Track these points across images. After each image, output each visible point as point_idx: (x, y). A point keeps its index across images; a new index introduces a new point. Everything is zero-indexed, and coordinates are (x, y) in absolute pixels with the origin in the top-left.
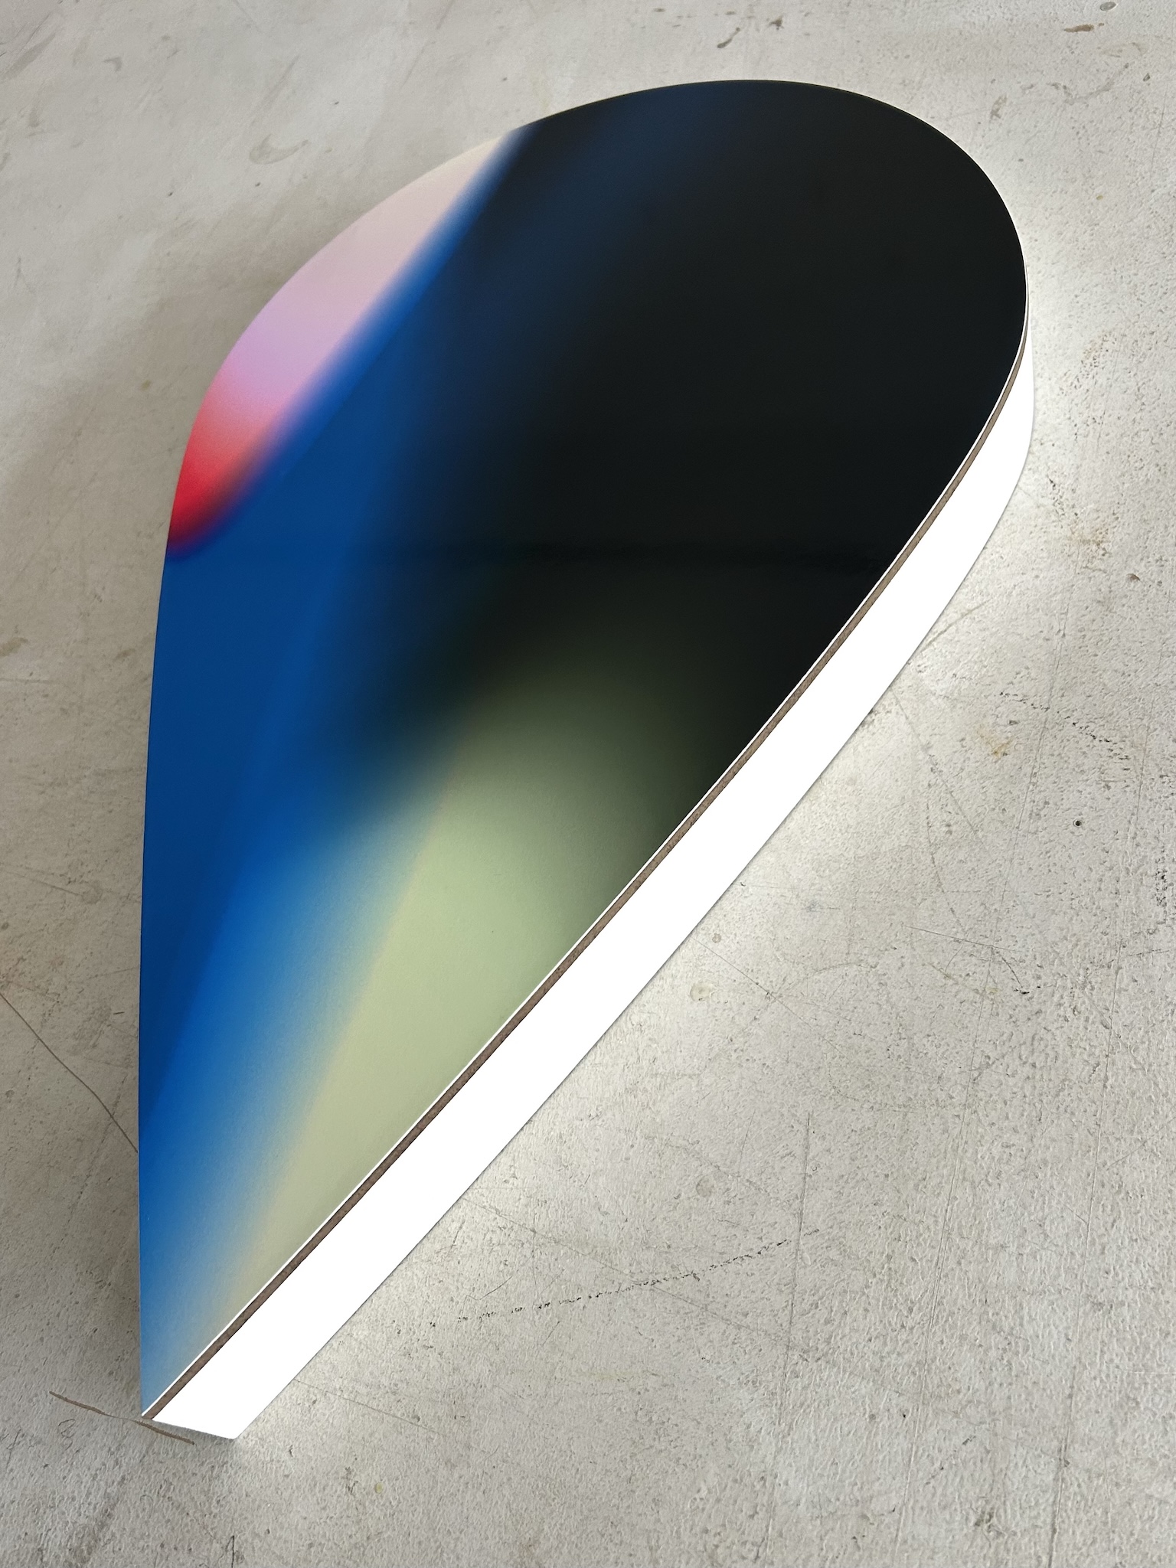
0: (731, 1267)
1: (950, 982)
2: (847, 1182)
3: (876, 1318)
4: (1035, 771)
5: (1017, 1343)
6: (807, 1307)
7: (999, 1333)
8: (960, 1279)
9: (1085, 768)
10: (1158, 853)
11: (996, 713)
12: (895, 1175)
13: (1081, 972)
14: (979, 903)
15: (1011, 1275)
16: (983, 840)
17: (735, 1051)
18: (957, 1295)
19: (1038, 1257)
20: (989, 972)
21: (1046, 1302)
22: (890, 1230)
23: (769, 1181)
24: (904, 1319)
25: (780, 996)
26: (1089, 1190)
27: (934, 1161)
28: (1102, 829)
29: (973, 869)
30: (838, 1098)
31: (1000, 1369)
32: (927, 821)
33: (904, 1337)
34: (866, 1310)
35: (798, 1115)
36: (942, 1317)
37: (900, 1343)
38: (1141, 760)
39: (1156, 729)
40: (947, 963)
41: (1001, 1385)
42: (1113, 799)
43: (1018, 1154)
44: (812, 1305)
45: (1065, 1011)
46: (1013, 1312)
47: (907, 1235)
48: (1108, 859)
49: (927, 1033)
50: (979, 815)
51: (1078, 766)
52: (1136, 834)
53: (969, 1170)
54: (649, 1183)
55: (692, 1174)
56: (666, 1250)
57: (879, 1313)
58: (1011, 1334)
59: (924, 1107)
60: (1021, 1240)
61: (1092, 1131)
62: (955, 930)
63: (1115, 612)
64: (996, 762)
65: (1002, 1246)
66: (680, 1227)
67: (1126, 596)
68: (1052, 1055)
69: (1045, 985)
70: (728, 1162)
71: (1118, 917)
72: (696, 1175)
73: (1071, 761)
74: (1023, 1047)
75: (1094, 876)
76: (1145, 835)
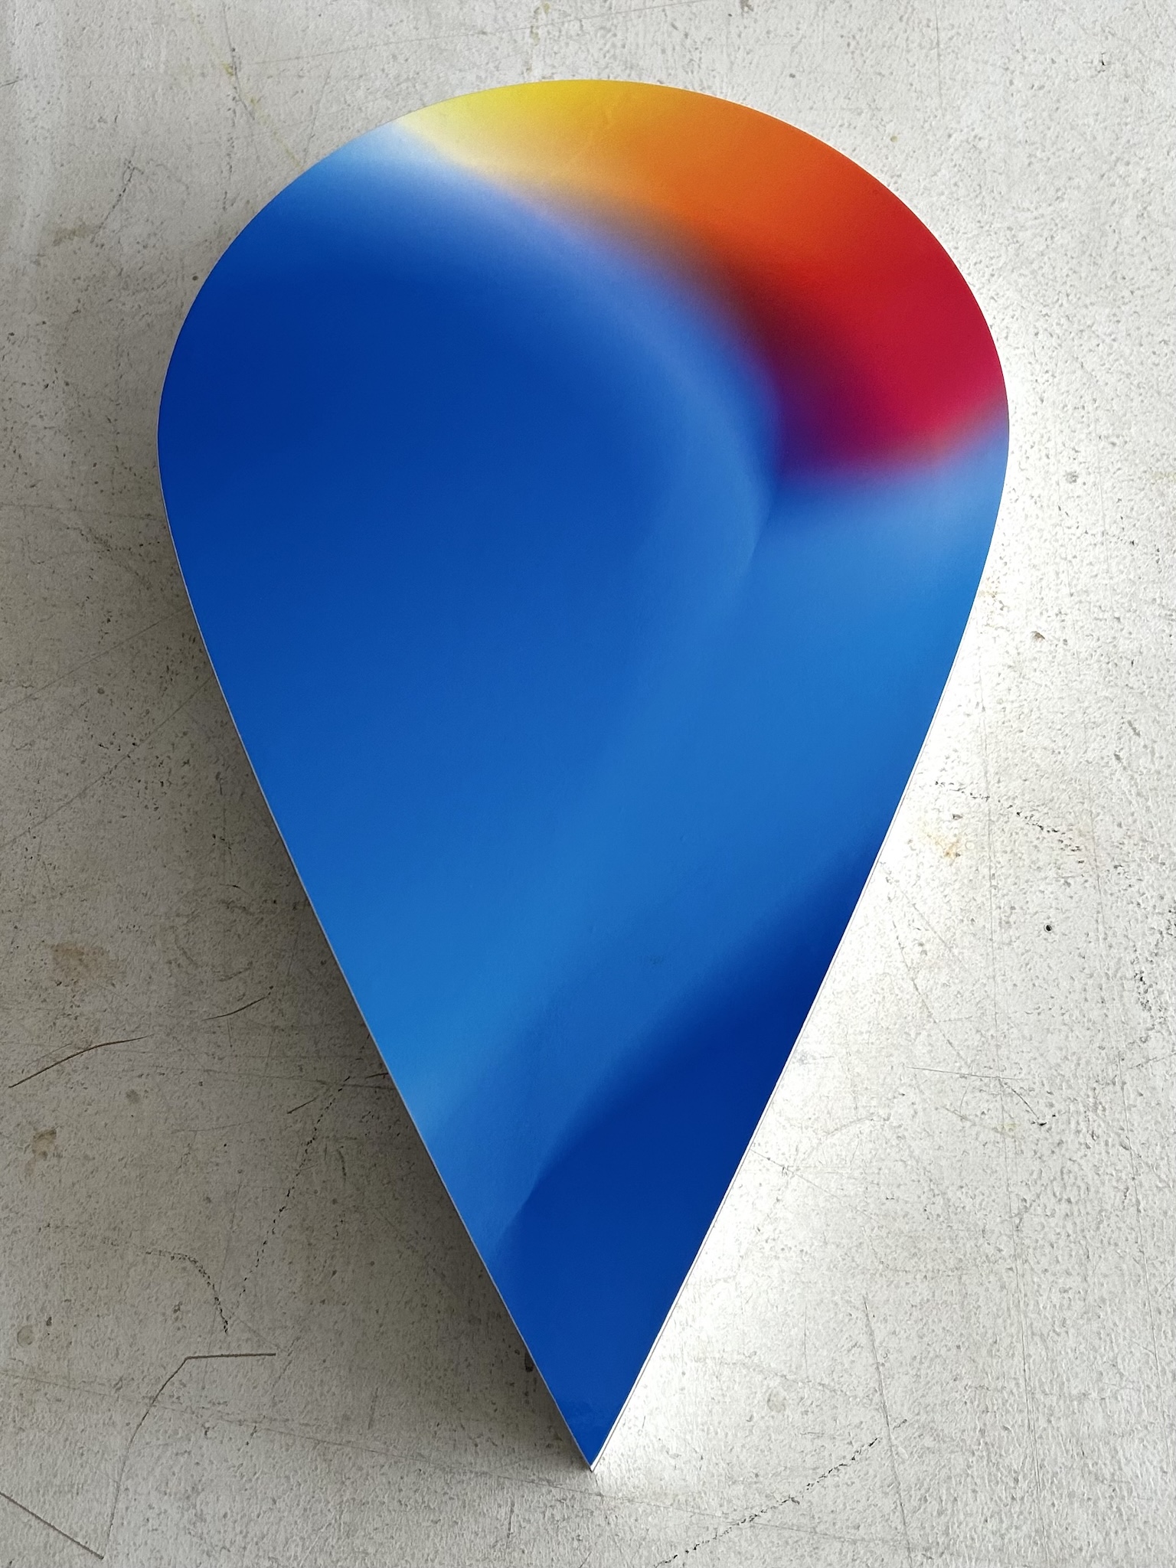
0: (829, 1481)
1: (968, 1124)
2: (921, 1363)
3: (985, 1496)
4: (993, 872)
5: (1120, 1488)
6: (915, 1503)
7: (1102, 1482)
8: (1053, 1436)
9: (1040, 864)
10: (1131, 952)
11: (937, 807)
12: (967, 1344)
13: (1090, 1093)
14: (974, 1031)
15: (1100, 1422)
16: (960, 957)
17: (767, 1242)
18: (1056, 1454)
19: (1119, 1399)
20: (1003, 1107)
21: (1136, 1441)
22: (976, 1403)
23: (842, 1380)
24: (1012, 1491)
25: (797, 1170)
26: (1148, 1318)
27: (1000, 1321)
28: (1074, 932)
29: (959, 992)
30: (890, 1274)
31: (1112, 1517)
32: (897, 942)
33: (1017, 1509)
34: (974, 1491)
35: (852, 1300)
36: (1048, 1481)
37: (1015, 1516)
38: (1092, 851)
39: (1098, 814)
40: (959, 1103)
41: (1116, 1532)
42: (1076, 898)
43: (1077, 1296)
44: (920, 1500)
45: (1085, 1137)
46: (1110, 1458)
47: (993, 1404)
48: (1086, 966)
49: (959, 1184)
50: (949, 929)
51: (1033, 862)
52: (1106, 934)
53: (1035, 1324)
54: (714, 1411)
55: (759, 1390)
56: (755, 1479)
57: (988, 1492)
58: (1114, 1481)
59: (977, 1266)
60: (1101, 1385)
61: (1137, 1259)
62: (958, 1064)
63: (1029, 679)
64: (951, 865)
65: (1084, 1394)
66: (762, 1451)
67: (1035, 659)
68: (1083, 1187)
69: (1059, 1112)
70: (793, 1368)
71: (1110, 1028)
72: (764, 1391)
73: (1024, 857)
74: (1054, 1182)
75: (1078, 986)
76: (1115, 934)
